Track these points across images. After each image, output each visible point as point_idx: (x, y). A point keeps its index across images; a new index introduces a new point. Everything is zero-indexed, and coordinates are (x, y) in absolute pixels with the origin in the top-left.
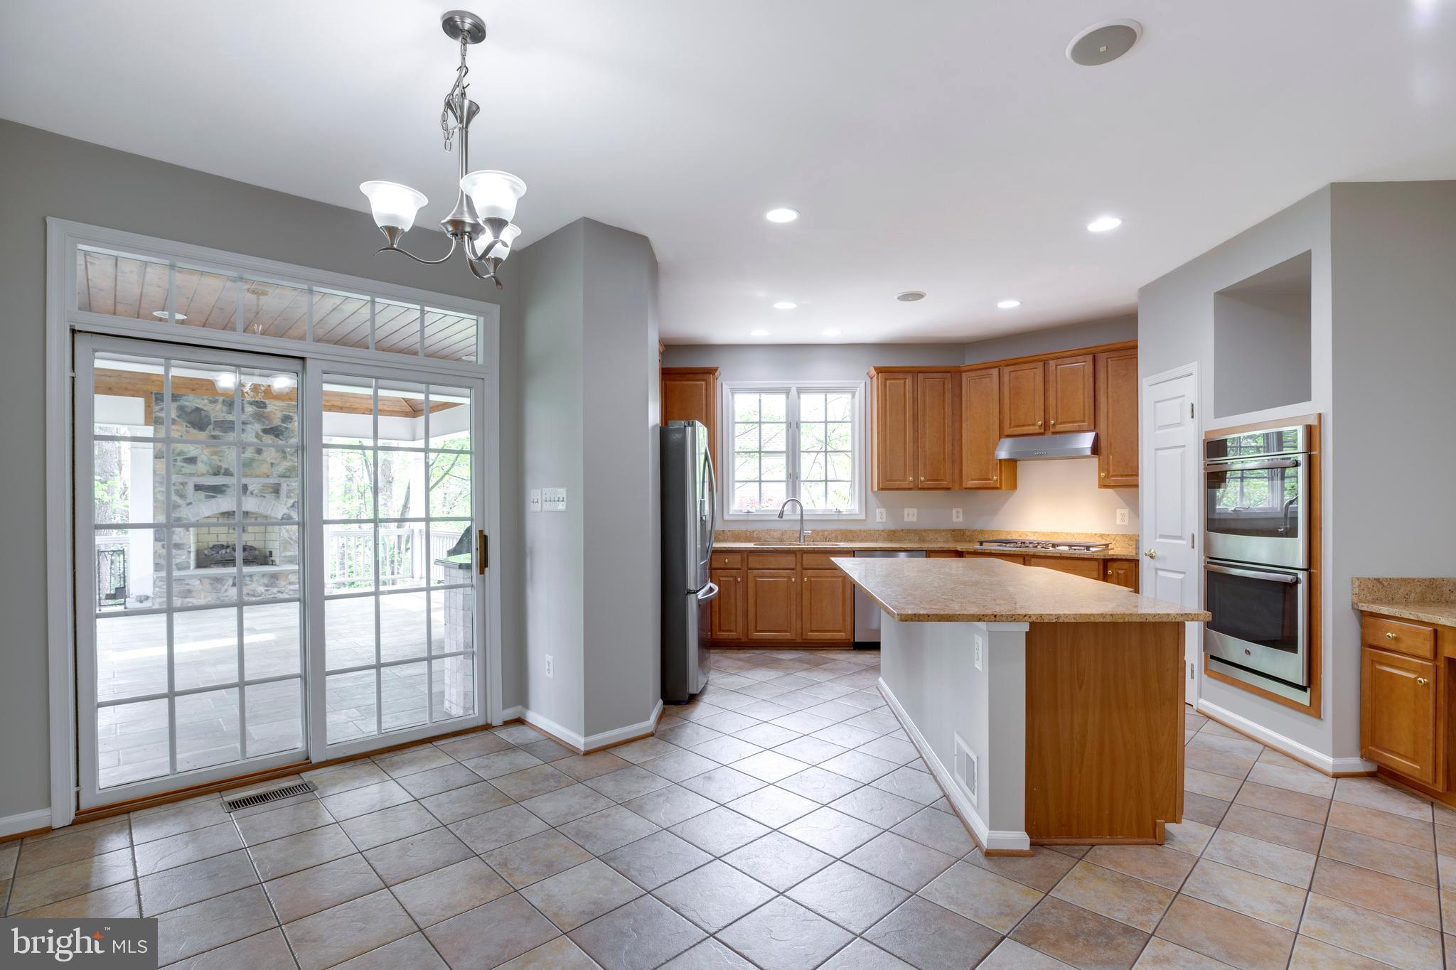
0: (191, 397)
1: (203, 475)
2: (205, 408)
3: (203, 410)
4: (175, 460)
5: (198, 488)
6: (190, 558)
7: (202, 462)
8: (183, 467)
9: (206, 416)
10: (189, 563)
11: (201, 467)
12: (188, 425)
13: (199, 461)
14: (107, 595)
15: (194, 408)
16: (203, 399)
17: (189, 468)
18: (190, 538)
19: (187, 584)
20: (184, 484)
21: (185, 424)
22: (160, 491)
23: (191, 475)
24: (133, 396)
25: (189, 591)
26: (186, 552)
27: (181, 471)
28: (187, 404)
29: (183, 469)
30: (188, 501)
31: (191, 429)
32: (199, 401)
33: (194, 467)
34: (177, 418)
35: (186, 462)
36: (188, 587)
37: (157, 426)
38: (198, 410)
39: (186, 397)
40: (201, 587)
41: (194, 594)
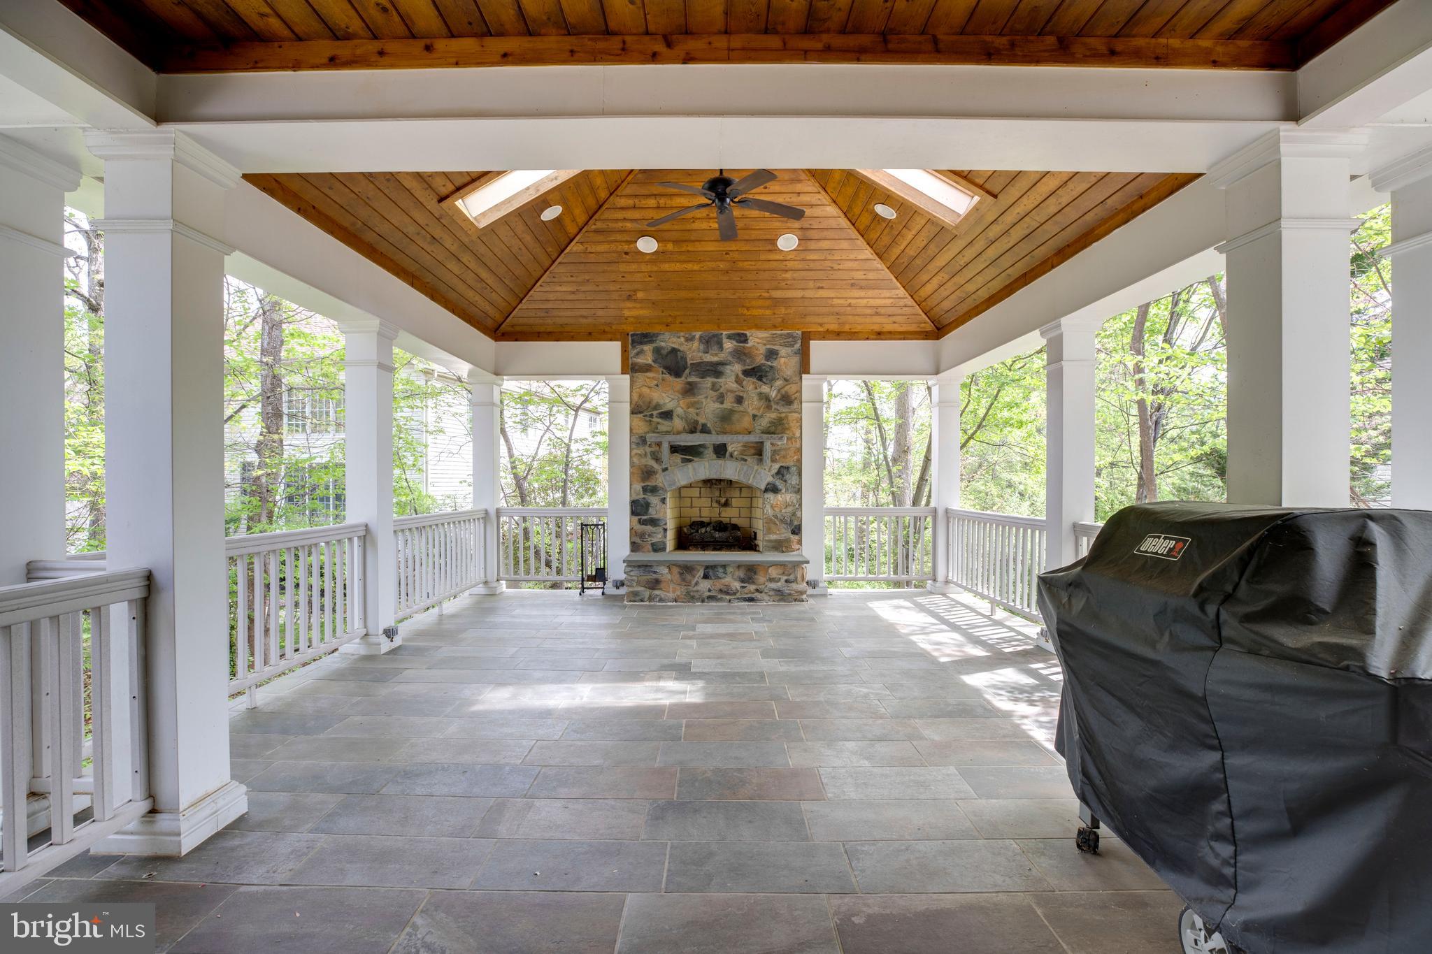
0: (667, 336)
1: (679, 433)
2: (681, 349)
3: (679, 350)
4: (651, 416)
5: (675, 449)
6: (665, 537)
7: (678, 416)
8: (658, 423)
9: (682, 358)
10: (664, 544)
11: (678, 423)
12: (664, 371)
13: (675, 414)
14: (588, 576)
15: (670, 349)
16: (679, 337)
17: (664, 425)
18: (666, 513)
19: (655, 572)
20: (659, 444)
21: (661, 369)
22: (636, 454)
23: (668, 433)
24: (611, 340)
25: (657, 582)
26: (661, 530)
27: (657, 428)
28: (663, 344)
29: (659, 427)
30: (664, 467)
31: (667, 376)
32: (675, 340)
33: (670, 424)
34: (653, 364)
35: (661, 417)
36: (655, 576)
37: (634, 375)
38: (674, 351)
39: (662, 337)
40: (669, 577)
41: (662, 586)
